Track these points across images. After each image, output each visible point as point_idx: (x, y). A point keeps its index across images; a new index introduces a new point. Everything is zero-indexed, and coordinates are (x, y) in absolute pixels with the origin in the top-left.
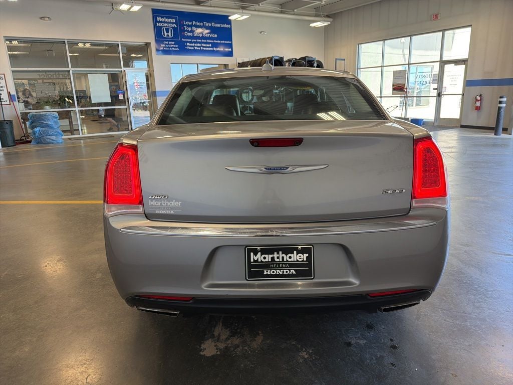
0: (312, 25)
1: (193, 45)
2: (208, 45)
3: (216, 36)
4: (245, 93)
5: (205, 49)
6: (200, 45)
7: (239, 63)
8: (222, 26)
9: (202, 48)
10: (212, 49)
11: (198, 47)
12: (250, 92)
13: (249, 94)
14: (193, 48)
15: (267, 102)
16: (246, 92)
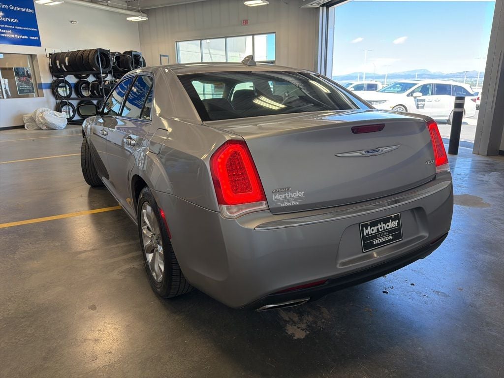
0: (129, 19)
2: (7, 31)
3: (16, 21)
4: (61, 87)
7: (50, 54)
8: (23, 10)
12: (67, 86)
13: (66, 88)
15: (88, 97)
16: (63, 87)
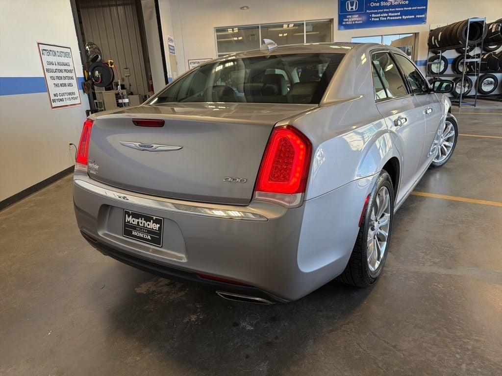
1: (379, 15)
2: (396, 14)
3: (407, 2)
4: (435, 63)
5: (392, 18)
6: (387, 15)
7: (430, 31)
9: (388, 18)
10: (400, 18)
11: (384, 17)
12: (443, 62)
13: (441, 65)
14: (378, 19)
16: (437, 63)
